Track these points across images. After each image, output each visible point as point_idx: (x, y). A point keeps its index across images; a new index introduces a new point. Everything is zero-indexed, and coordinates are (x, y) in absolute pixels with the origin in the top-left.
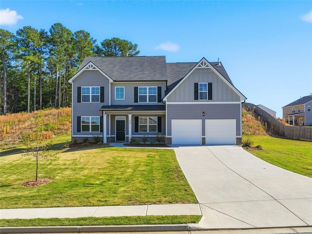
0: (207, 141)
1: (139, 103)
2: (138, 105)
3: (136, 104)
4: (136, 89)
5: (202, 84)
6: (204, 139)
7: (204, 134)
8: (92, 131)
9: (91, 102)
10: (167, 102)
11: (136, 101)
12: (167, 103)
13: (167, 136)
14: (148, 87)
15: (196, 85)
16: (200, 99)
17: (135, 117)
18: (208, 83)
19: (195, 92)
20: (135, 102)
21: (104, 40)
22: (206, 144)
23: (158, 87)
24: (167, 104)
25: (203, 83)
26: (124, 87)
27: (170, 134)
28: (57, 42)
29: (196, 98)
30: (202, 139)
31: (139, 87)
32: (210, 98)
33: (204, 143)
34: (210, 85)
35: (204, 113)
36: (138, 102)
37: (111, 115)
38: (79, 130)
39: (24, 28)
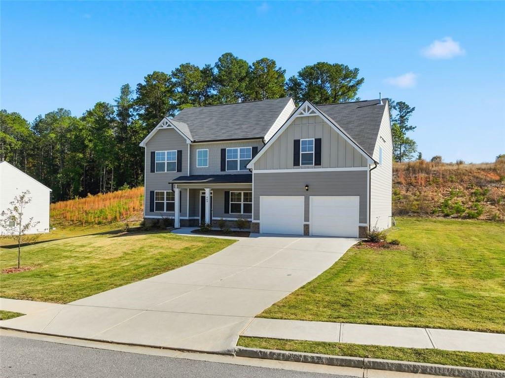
0: (312, 230)
1: (228, 172)
2: (225, 174)
3: (223, 173)
4: (223, 151)
5: (306, 141)
6: (307, 227)
7: (307, 218)
8: (167, 210)
9: (166, 171)
10: (254, 170)
11: (223, 169)
12: (254, 172)
13: (253, 221)
14: (239, 149)
15: (297, 143)
16: (302, 164)
17: (225, 192)
18: (315, 139)
19: (294, 154)
20: (221, 171)
21: (303, 68)
22: (310, 234)
23: (253, 148)
24: (254, 174)
25: (307, 139)
26: (208, 150)
27: (257, 217)
28: (224, 81)
29: (296, 163)
30: (304, 227)
31: (227, 149)
32: (318, 162)
33: (306, 233)
34: (318, 142)
35: (307, 186)
36: (225, 171)
37: (190, 189)
38: (152, 210)
39: (180, 66)
